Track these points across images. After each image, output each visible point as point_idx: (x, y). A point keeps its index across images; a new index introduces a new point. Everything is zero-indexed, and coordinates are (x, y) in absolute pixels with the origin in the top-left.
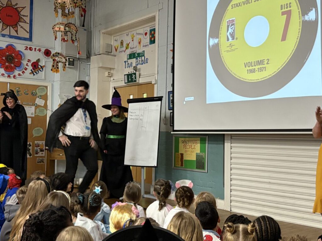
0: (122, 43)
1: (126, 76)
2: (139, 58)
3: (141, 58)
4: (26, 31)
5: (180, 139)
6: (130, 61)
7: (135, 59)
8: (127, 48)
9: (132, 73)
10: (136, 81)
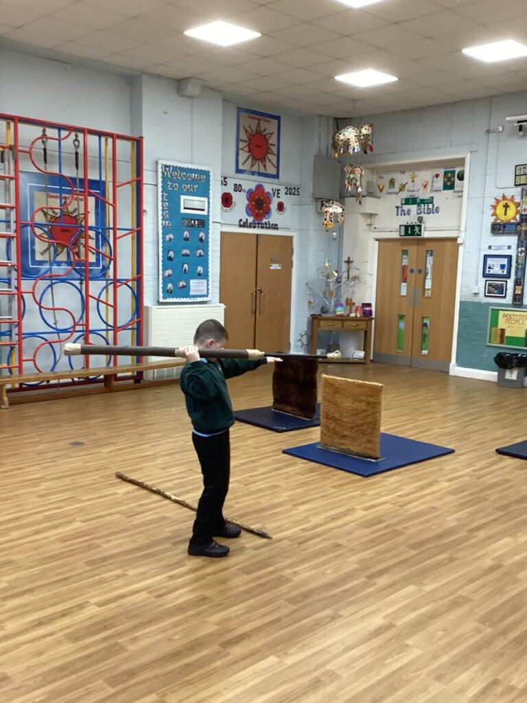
0: (392, 182)
1: (403, 228)
2: (423, 205)
3: (426, 205)
4: (273, 164)
5: (500, 312)
6: (406, 207)
7: (415, 206)
8: (400, 190)
9: (414, 226)
10: (420, 235)
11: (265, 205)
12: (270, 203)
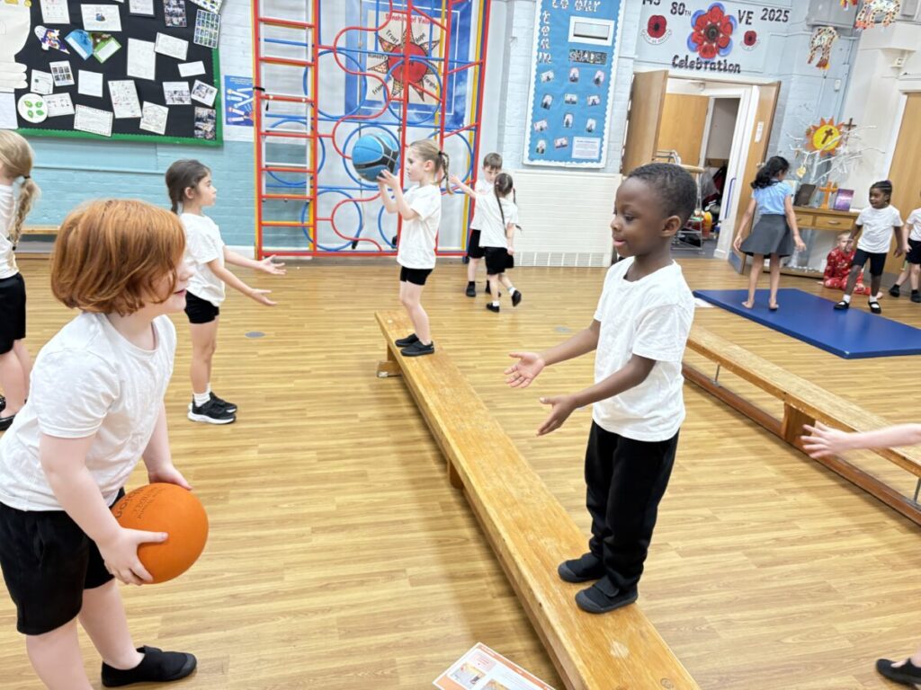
11: (721, 35)
12: (731, 32)
